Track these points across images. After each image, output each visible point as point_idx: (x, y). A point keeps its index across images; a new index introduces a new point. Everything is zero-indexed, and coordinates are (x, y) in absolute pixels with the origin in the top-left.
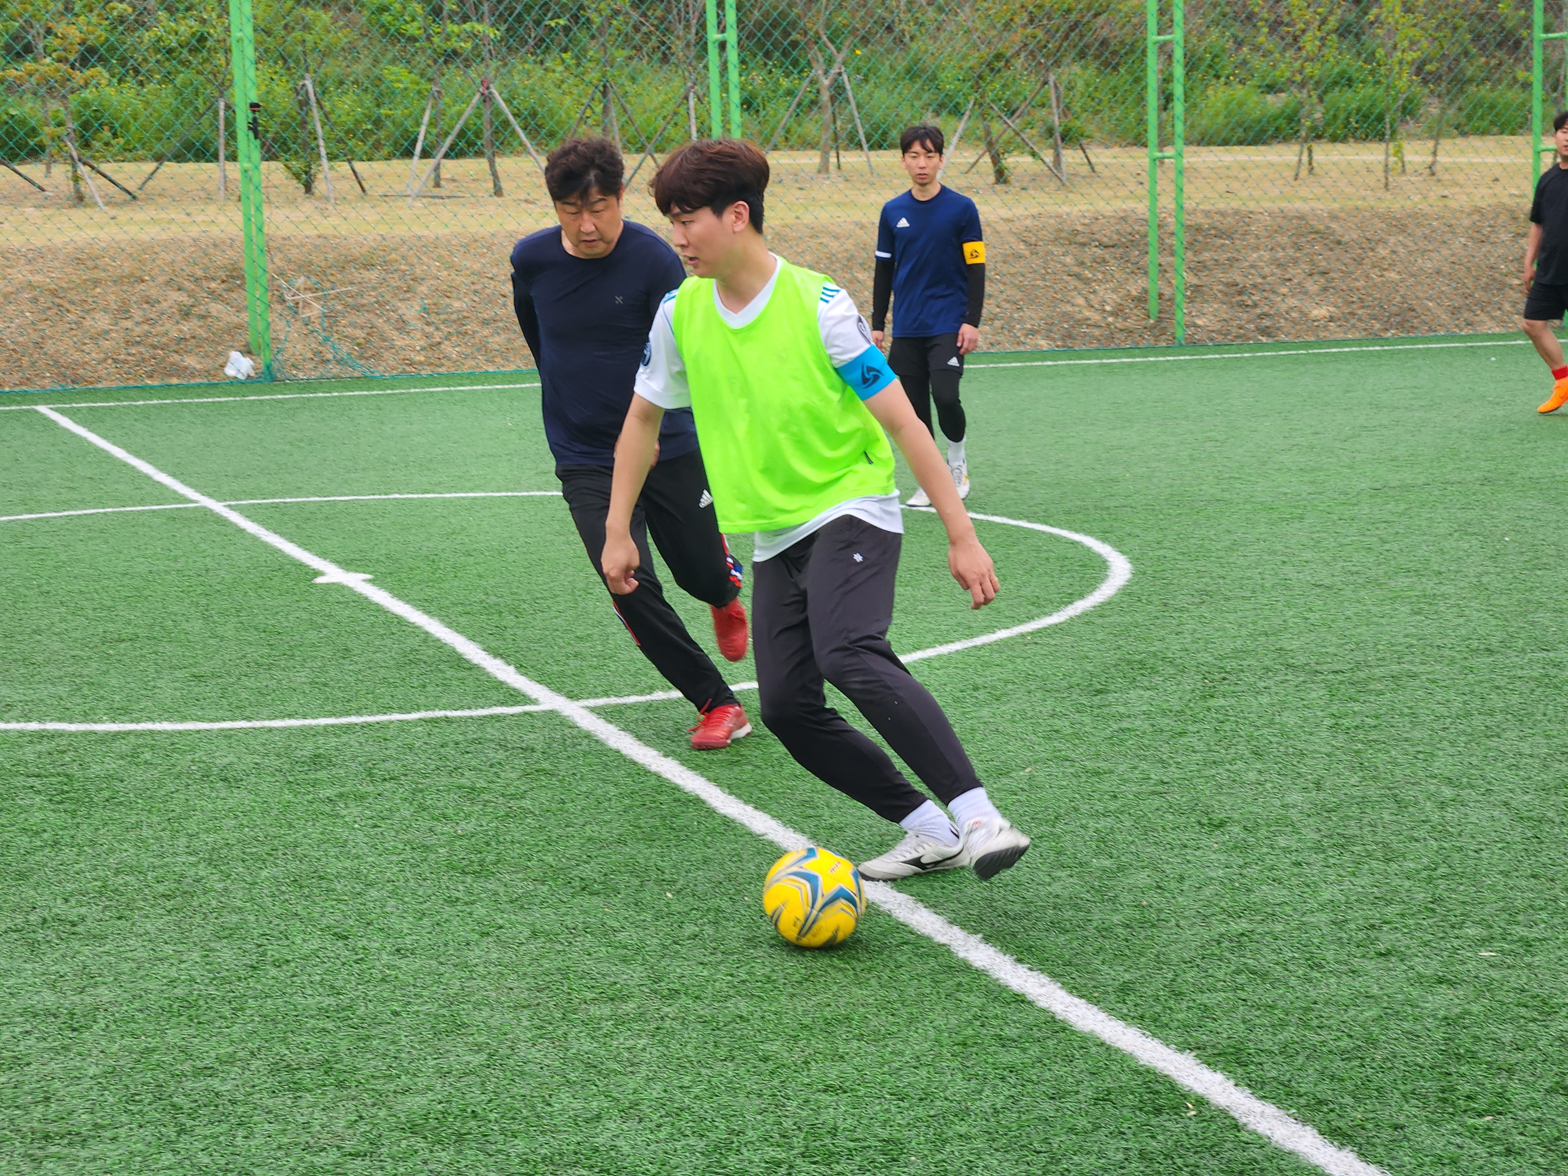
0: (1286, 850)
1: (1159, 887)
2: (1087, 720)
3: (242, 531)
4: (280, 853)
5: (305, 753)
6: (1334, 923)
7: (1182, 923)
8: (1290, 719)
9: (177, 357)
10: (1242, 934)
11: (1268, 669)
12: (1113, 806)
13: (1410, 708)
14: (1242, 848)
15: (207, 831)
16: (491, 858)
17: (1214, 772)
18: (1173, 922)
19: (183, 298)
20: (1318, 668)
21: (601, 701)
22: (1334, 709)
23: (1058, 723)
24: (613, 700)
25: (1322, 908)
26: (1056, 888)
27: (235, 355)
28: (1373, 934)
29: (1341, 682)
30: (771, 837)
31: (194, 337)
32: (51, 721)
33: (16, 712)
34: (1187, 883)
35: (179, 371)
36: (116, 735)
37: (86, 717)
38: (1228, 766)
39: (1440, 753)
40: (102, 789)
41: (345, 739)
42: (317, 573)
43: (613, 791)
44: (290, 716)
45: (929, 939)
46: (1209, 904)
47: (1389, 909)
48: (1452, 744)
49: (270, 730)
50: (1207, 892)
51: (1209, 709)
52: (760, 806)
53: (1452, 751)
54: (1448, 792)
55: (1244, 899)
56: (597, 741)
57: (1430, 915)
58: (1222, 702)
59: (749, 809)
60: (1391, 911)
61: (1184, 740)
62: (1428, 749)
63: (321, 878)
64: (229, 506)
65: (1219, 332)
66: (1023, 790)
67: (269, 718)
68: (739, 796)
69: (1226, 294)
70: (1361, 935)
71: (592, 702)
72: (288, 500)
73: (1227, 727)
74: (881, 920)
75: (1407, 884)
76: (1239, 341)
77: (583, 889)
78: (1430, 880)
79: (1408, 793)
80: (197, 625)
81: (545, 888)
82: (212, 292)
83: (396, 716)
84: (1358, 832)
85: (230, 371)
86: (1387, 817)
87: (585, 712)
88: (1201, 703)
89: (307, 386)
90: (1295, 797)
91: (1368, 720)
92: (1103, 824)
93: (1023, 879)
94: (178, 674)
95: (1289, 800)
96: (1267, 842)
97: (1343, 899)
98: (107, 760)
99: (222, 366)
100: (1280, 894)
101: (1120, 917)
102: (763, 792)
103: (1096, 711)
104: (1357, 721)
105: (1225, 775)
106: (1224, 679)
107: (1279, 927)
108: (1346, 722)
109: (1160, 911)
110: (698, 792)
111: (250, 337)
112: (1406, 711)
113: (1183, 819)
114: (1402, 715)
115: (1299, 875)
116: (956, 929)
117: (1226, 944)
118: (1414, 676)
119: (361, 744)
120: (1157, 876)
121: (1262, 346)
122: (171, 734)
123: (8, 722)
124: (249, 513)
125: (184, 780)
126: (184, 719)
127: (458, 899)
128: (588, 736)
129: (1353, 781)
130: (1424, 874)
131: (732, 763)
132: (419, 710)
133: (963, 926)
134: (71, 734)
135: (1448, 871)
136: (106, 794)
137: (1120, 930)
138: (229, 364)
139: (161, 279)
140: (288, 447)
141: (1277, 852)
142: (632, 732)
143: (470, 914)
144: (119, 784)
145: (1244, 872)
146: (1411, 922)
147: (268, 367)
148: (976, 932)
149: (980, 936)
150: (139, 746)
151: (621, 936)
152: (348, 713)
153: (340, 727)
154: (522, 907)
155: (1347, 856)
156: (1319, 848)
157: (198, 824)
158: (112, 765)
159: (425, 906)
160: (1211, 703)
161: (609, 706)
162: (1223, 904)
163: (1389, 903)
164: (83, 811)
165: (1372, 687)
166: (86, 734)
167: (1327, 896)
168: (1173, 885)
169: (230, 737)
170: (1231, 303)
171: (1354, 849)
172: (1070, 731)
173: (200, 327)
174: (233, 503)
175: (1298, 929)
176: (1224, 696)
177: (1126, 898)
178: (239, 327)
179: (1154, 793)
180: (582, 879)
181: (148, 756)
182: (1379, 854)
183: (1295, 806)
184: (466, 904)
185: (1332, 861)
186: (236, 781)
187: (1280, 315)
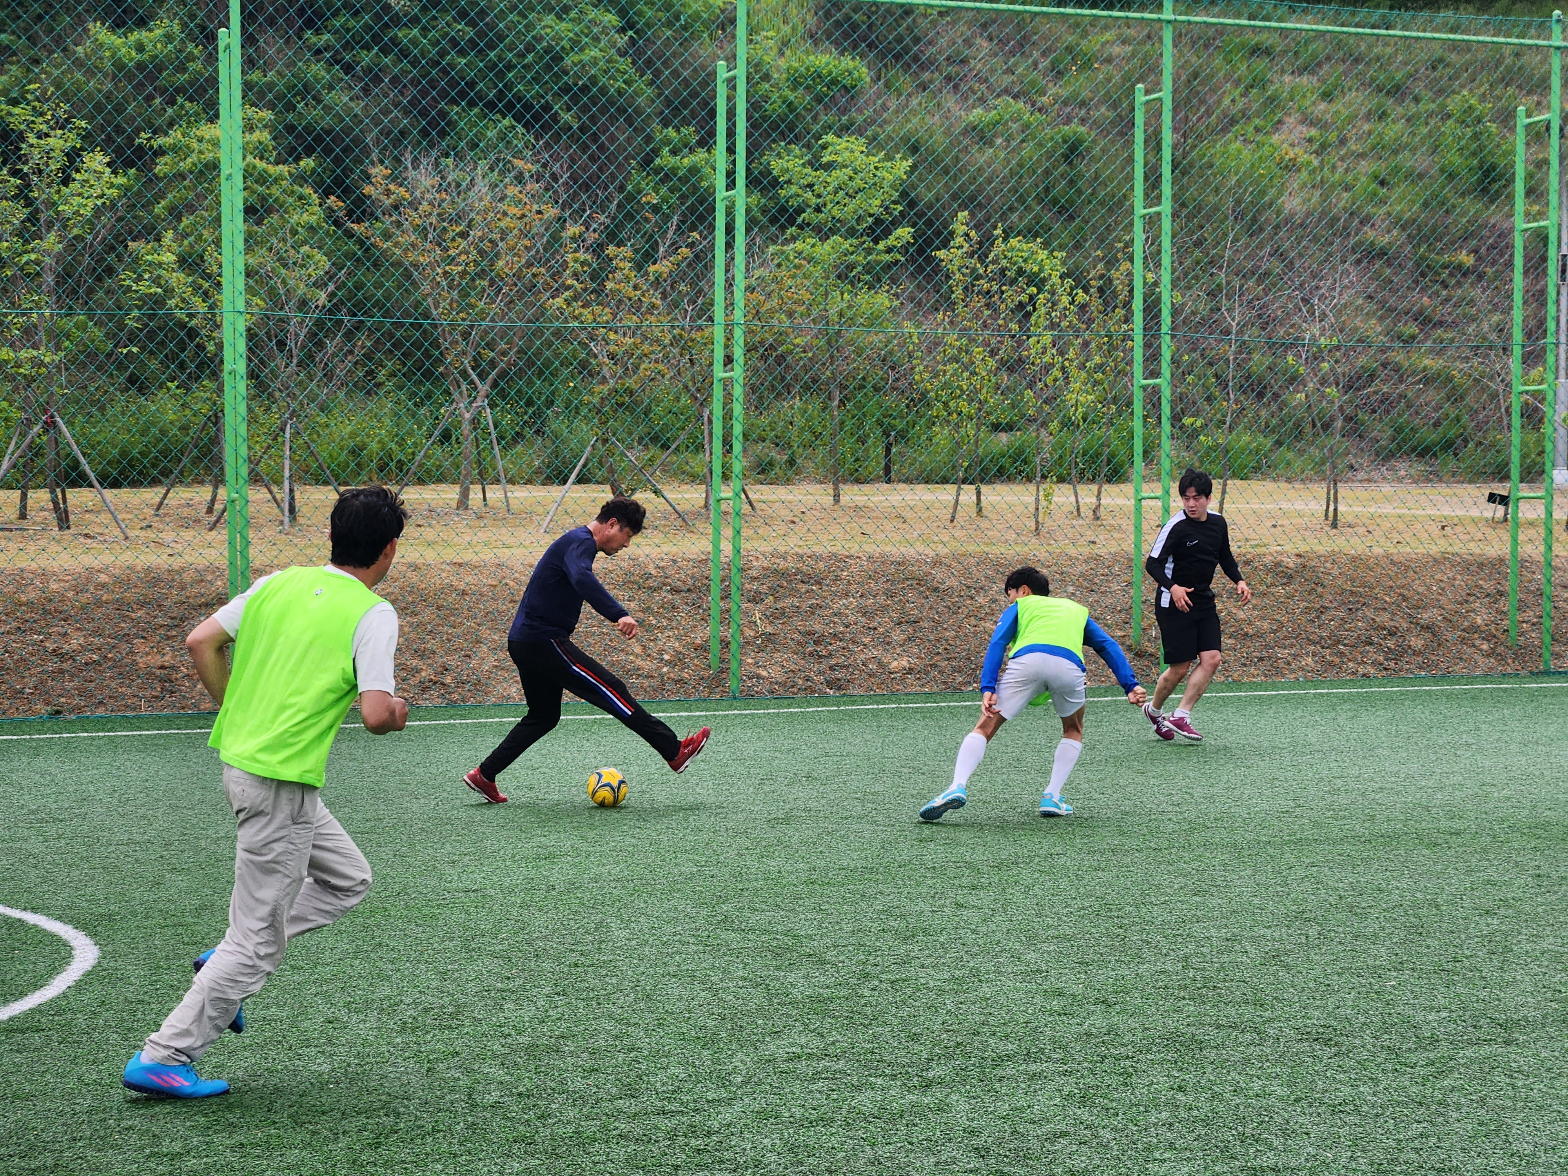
65: (782, 684)
121: (827, 700)
170: (803, 653)
187: (856, 667)
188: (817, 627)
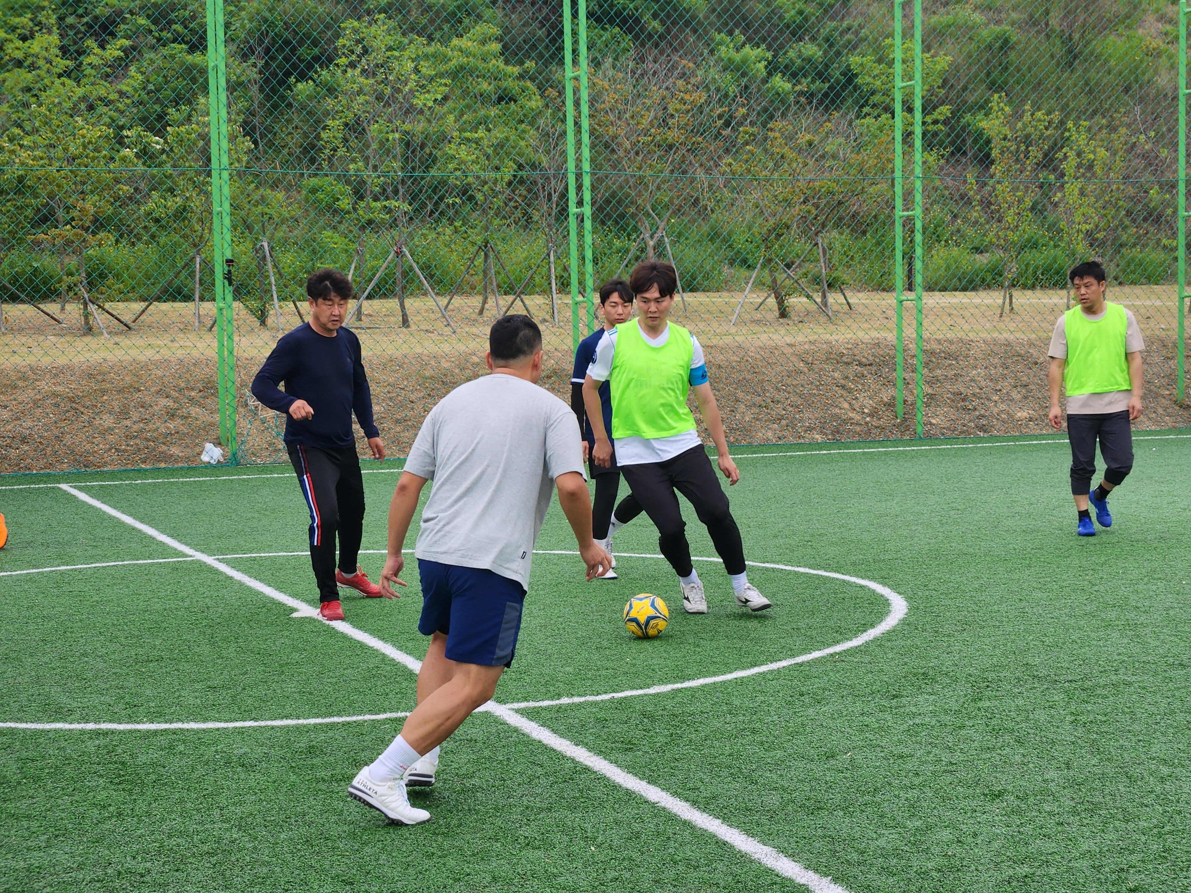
0: (1051, 814)
1: (959, 841)
2: (889, 717)
3: (231, 578)
4: (293, 820)
5: (301, 745)
6: (1094, 867)
7: (980, 868)
8: (1041, 716)
9: (165, 447)
10: (1026, 876)
11: (1019, 680)
12: (917, 781)
13: (1129, 708)
14: (1017, 812)
15: (234, 804)
16: (455, 822)
17: (989, 756)
18: (973, 868)
19: (171, 403)
20: (1057, 678)
21: (523, 705)
22: (1073, 708)
23: (867, 720)
24: (532, 704)
25: (1083, 856)
26: (882, 842)
27: (209, 446)
28: (1123, 875)
29: (1075, 689)
30: (663, 804)
31: (178, 433)
32: (104, 722)
33: (77, 716)
34: (980, 838)
35: (167, 458)
36: (155, 732)
37: (130, 719)
38: (999, 751)
39: (1156, 741)
40: (149, 773)
41: (331, 734)
42: (293, 610)
43: (540, 771)
44: (287, 717)
45: (791, 880)
46: (998, 854)
47: (1133, 857)
48: (1164, 734)
49: (273, 728)
50: (996, 845)
51: (979, 709)
52: (652, 781)
53: (1163, 739)
54: (1165, 770)
55: (1024, 850)
56: (523, 734)
57: (1164, 861)
58: (988, 704)
59: (644, 783)
60: (1134, 858)
61: (963, 732)
62: (1147, 738)
63: (327, 839)
64: (218, 559)
65: (948, 429)
66: (847, 769)
67: (270, 719)
68: (636, 775)
69: (953, 401)
70: (1114, 877)
71: (516, 705)
72: (263, 555)
73: (994, 722)
74: (754, 866)
75: (1143, 838)
76: (963, 436)
77: (528, 845)
78: (1160, 835)
79: (1136, 771)
80: (206, 649)
81: (499, 845)
82: (191, 399)
83: (368, 717)
84: (1102, 800)
85: (205, 458)
86: (1122, 789)
87: (511, 712)
88: (972, 704)
89: (264, 469)
90: (1051, 774)
91: (1099, 717)
92: (911, 794)
93: (857, 836)
94: (197, 686)
95: (1046, 777)
96: (1036, 807)
97: (1098, 850)
98: (151, 751)
99: (199, 454)
100: (1050, 846)
101: (933, 864)
102: (653, 771)
103: (894, 711)
104: (1091, 718)
105: (998, 758)
106: (988, 686)
107: (1053, 871)
108: (1083, 718)
109: (963, 859)
110: (603, 772)
111: (220, 432)
112: (1126, 710)
113: (971, 791)
114: (1123, 712)
115: (1063, 832)
116: (811, 873)
117: (1014, 884)
118: (1129, 684)
119: (344, 738)
120: (957, 833)
121: (981, 440)
122: (197, 732)
123: (71, 723)
124: (234, 564)
125: (212, 766)
126: (205, 720)
127: (433, 854)
128: (516, 730)
129: (1093, 762)
130: (1155, 831)
131: (626, 750)
132: (385, 712)
133: (816, 871)
134: (121, 732)
135: (1172, 828)
136: (153, 777)
137: (934, 874)
138: (204, 453)
139: (153, 389)
140: (256, 515)
141: (1044, 814)
142: (548, 727)
143: (444, 864)
144: (162, 769)
145: (1022, 830)
146: (1150, 866)
147: (234, 455)
148: (826, 875)
149: (830, 878)
150: (174, 741)
151: (560, 880)
152: (331, 715)
153: (327, 725)
154: (483, 859)
155: (1096, 818)
156: (1075, 812)
157: (227, 799)
158: (156, 755)
159: (409, 859)
160: (980, 704)
161: (529, 708)
162: (1008, 854)
163: (1132, 852)
164: (137, 790)
165: (1099, 692)
166: (130, 731)
167: (1085, 847)
168: (970, 840)
169: (243, 733)
170: (957, 407)
171: (1101, 812)
172: (877, 725)
173: (183, 425)
174: (221, 557)
175: (1067, 872)
176: (989, 699)
177: (936, 850)
178: (212, 424)
179: (945, 771)
180: (526, 838)
181: (181, 747)
182: (1121, 817)
183: (1053, 781)
184: (440, 857)
185: (1085, 821)
186: (251, 766)
187: (993, 416)
188: (962, 390)
